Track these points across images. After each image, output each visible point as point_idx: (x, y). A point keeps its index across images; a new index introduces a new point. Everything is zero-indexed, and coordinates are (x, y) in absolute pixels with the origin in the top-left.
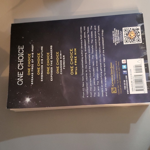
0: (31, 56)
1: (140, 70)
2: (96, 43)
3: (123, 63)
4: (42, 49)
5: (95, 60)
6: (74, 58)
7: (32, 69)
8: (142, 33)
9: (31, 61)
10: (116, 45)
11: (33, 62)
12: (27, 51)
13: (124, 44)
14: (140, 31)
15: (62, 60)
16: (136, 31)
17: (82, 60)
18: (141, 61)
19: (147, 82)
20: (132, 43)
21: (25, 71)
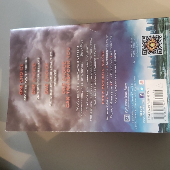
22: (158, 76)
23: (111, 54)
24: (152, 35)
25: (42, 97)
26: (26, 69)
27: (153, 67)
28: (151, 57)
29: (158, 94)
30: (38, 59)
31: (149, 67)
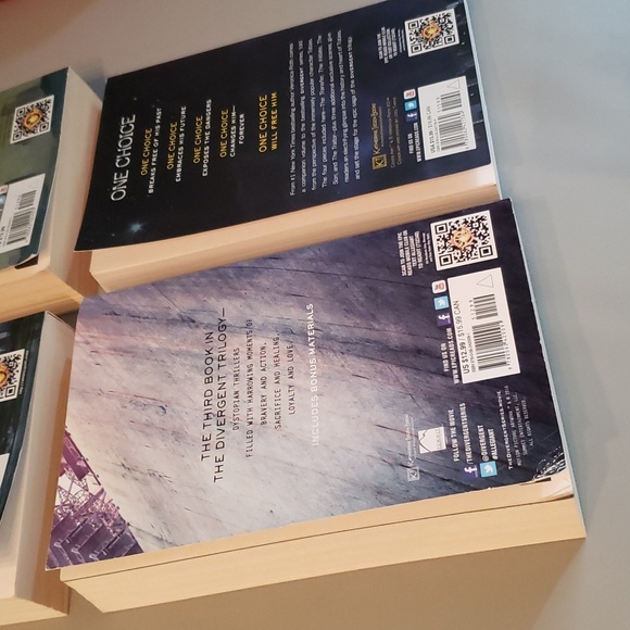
0: (153, 133)
1: (455, 104)
2: (331, 68)
3: (407, 98)
4: (183, 113)
5: (328, 107)
6: (269, 115)
7: (154, 160)
8: (458, 21)
9: (153, 142)
10: (386, 61)
11: (156, 144)
12: (145, 122)
13: (410, 54)
14: (453, 18)
15: (238, 124)
16: (442, 20)
17: (293, 116)
18: (459, 84)
19: (475, 126)
20: (433, 49)
21: (135, 167)
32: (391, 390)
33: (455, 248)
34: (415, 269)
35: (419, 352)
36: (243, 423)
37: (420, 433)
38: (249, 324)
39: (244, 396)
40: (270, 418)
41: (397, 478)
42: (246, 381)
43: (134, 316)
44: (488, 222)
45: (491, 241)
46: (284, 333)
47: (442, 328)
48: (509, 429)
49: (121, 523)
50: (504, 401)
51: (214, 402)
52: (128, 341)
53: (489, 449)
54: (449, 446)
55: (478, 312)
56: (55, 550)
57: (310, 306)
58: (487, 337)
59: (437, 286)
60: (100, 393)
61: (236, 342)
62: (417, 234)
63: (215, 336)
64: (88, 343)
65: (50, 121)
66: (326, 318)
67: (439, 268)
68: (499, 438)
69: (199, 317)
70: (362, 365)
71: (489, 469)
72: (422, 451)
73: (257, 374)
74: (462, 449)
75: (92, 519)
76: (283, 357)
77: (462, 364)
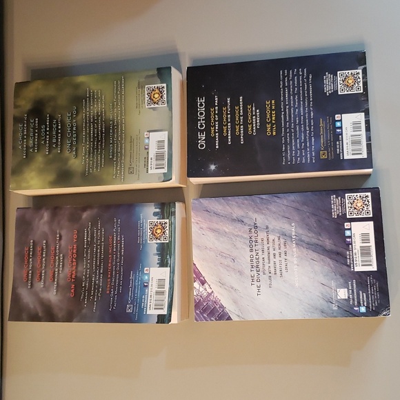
0: (215, 110)
1: (359, 129)
2: (301, 92)
3: (336, 119)
4: (228, 102)
5: (300, 116)
6: (271, 114)
7: (217, 128)
8: (363, 78)
9: (215, 117)
10: (328, 95)
11: (217, 119)
12: (210, 104)
13: (339, 93)
14: (361, 76)
15: (256, 115)
16: (355, 76)
17: (282, 116)
18: (360, 117)
19: (367, 144)
20: (350, 93)
21: (208, 130)
22: (163, 264)
23: (119, 239)
24: (159, 221)
25: (47, 284)
26: (31, 253)
27: (158, 254)
28: (157, 243)
29: (161, 283)
30: (45, 242)
31: (154, 255)
32: (326, 268)
33: (355, 208)
34: (338, 215)
35: (338, 254)
36: (267, 272)
37: (338, 290)
38: (267, 228)
39: (266, 260)
40: (278, 272)
41: (329, 307)
42: (267, 254)
43: (217, 214)
44: (370, 199)
45: (370, 209)
46: (282, 235)
47: (348, 245)
48: (371, 295)
49: (222, 306)
50: (370, 282)
51: (255, 261)
52: (215, 226)
53: (363, 302)
54: (349, 297)
55: (363, 240)
56: (197, 314)
57: (293, 224)
58: (365, 252)
59: (347, 225)
60: (206, 248)
61: (262, 235)
62: (339, 198)
63: (253, 230)
64: (198, 223)
65: (165, 99)
66: (300, 231)
67: (348, 217)
68: (367, 297)
69: (245, 220)
70: (315, 255)
71: (363, 309)
72: (339, 298)
73: (272, 252)
74: (354, 300)
75: (210, 303)
76: (282, 246)
77: (355, 262)
